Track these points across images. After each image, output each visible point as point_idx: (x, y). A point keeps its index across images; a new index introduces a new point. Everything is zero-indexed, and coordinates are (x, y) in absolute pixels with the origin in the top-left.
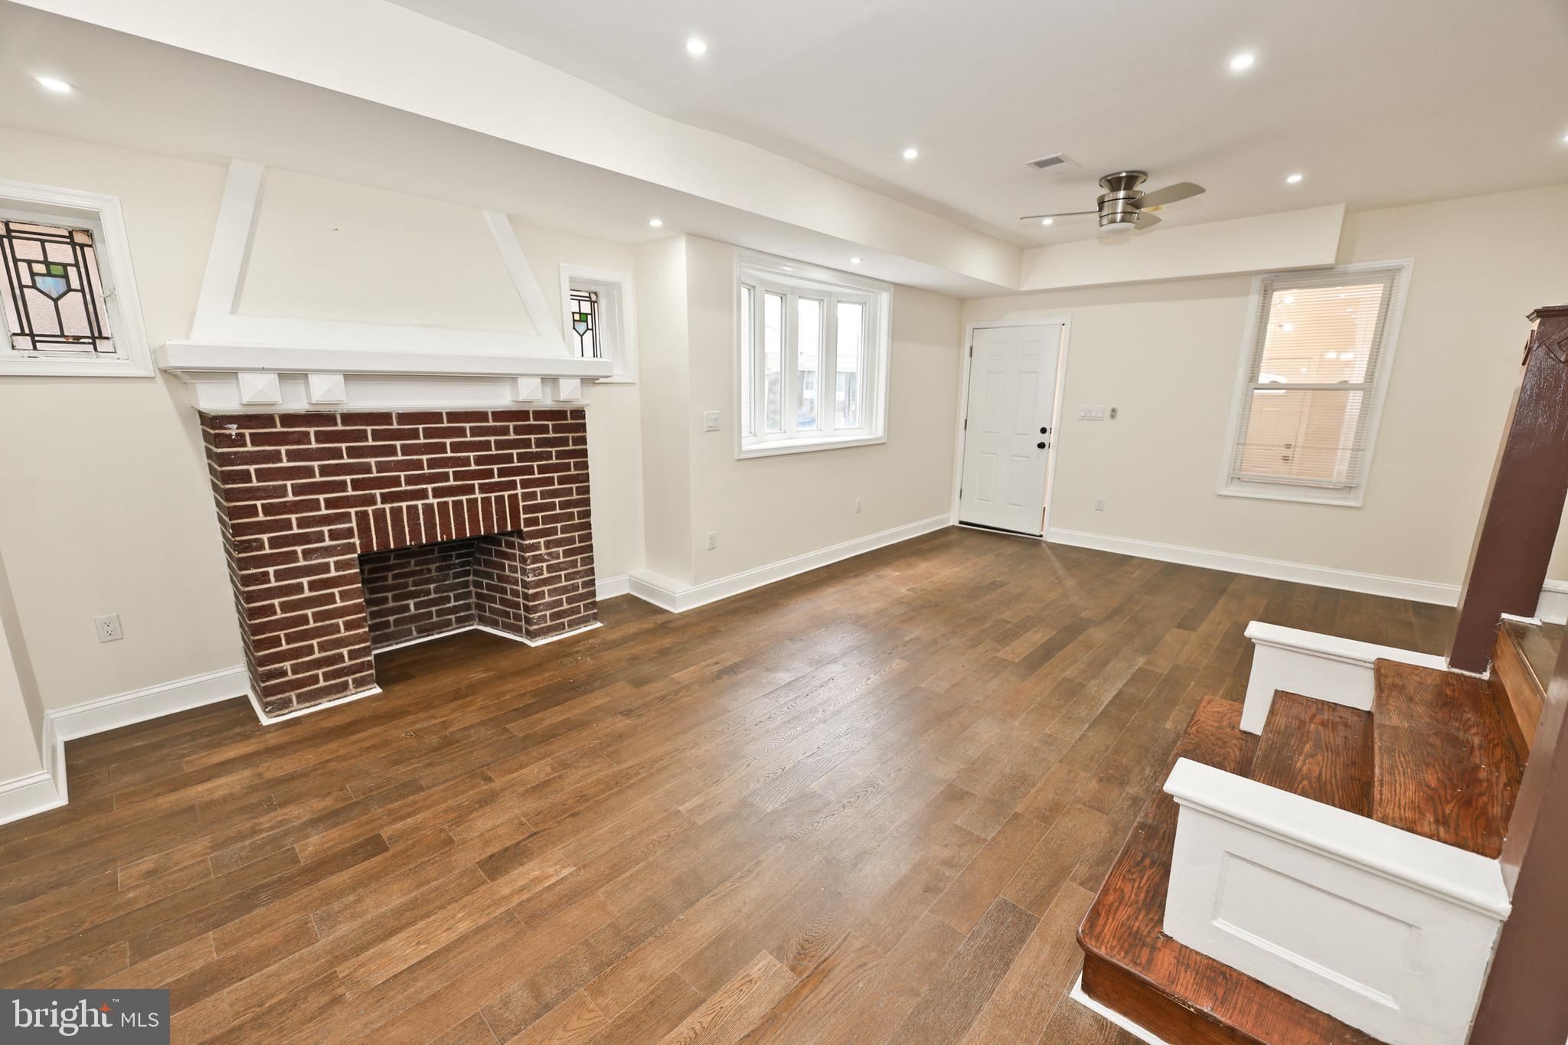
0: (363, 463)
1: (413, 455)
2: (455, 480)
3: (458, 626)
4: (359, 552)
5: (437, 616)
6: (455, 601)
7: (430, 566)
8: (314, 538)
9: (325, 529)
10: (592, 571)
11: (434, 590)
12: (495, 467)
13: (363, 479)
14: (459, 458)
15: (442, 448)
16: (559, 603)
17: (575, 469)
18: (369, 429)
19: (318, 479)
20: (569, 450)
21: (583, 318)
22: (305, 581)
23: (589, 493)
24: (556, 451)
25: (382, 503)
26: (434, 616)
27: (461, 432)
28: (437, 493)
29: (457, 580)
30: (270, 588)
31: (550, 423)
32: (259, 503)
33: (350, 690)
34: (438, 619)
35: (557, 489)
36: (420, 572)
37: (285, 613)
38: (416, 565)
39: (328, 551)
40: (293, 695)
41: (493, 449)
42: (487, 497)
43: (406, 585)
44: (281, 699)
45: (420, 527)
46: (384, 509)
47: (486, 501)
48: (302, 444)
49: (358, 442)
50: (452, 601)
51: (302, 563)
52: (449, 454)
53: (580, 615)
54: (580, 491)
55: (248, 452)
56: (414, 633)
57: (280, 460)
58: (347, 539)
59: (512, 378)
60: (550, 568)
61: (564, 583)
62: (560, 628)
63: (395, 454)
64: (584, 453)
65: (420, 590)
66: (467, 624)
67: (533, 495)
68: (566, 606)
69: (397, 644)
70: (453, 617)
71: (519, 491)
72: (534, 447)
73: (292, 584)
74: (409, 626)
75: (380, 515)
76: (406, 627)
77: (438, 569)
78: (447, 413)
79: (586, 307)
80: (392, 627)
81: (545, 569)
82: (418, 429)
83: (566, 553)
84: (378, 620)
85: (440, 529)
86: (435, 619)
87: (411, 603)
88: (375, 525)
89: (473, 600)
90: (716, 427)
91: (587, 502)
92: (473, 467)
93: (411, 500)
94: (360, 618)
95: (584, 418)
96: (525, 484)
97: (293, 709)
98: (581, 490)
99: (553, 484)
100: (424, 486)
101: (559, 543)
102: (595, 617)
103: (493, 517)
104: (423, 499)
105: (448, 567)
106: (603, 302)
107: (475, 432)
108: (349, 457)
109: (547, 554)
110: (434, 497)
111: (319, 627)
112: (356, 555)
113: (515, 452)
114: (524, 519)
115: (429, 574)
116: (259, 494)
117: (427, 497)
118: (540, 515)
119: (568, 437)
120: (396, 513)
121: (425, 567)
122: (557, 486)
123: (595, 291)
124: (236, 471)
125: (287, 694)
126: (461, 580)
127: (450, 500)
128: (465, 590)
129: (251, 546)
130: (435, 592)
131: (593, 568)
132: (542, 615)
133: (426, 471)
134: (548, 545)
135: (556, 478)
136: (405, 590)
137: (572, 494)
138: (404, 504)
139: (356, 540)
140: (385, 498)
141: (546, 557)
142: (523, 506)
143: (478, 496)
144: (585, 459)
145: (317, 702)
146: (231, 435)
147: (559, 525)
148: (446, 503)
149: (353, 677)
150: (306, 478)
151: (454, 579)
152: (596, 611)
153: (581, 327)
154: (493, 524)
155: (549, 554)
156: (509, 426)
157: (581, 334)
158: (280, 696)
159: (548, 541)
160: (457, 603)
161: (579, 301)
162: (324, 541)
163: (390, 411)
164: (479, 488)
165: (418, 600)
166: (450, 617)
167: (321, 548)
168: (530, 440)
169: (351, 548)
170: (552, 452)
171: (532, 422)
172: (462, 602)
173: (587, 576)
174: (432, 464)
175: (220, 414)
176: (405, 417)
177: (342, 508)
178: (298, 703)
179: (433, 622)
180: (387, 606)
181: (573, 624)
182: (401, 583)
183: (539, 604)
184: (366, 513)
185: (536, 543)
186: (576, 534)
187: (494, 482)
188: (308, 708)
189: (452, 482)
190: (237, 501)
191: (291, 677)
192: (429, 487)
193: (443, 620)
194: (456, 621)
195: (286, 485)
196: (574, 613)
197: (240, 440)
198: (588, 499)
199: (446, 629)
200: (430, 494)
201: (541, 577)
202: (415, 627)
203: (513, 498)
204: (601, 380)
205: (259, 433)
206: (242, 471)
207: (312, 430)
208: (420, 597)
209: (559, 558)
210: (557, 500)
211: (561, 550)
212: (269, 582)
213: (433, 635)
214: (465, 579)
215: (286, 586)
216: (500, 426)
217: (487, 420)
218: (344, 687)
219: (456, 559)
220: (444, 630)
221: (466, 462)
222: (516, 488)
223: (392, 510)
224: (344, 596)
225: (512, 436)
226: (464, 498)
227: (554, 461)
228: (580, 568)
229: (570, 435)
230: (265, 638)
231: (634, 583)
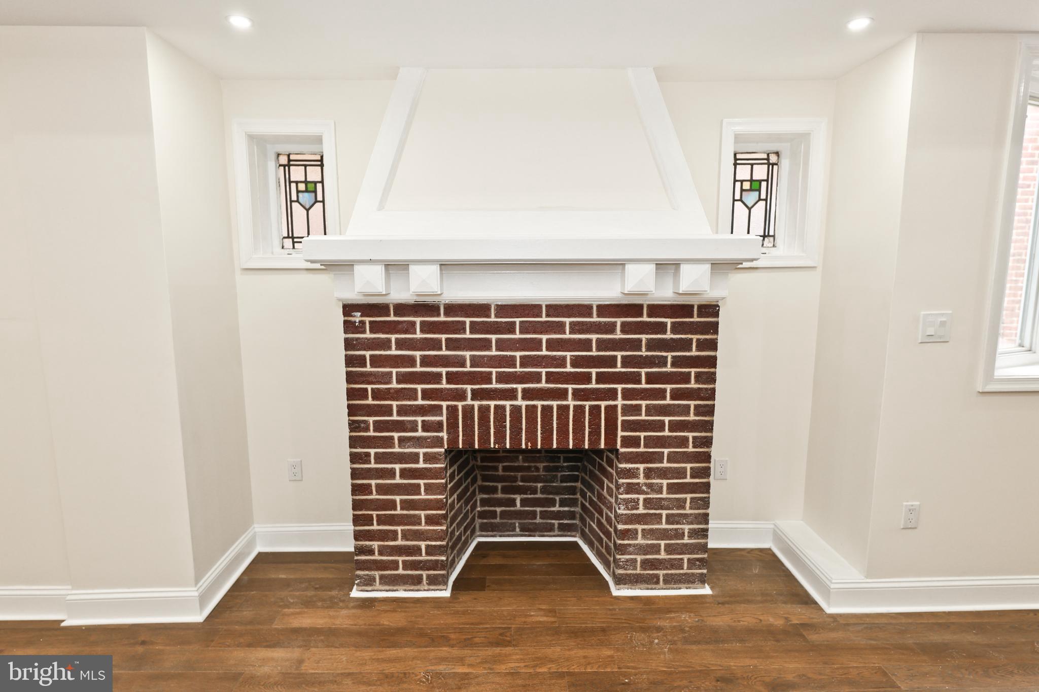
0: (458, 356)
1: (507, 351)
2: (547, 382)
3: (560, 533)
4: (446, 447)
5: (540, 518)
6: (560, 506)
7: (538, 465)
8: (409, 426)
9: (419, 419)
10: (705, 518)
11: (541, 490)
12: (594, 371)
13: (457, 372)
14: (554, 358)
15: (537, 345)
16: (656, 549)
17: (697, 381)
18: (468, 320)
19: (418, 369)
20: (691, 357)
21: (755, 185)
22: (397, 467)
23: (713, 415)
24: (673, 357)
25: (472, 399)
26: (538, 517)
27: (560, 327)
28: (528, 394)
29: (565, 484)
30: (370, 469)
31: (669, 321)
32: (369, 387)
33: (424, 586)
34: (541, 521)
35: (669, 405)
36: (528, 469)
37: (379, 495)
38: (524, 461)
39: (419, 442)
40: (377, 574)
41: (594, 349)
42: (581, 406)
43: (515, 479)
44: (367, 575)
45: (506, 431)
46: (473, 405)
47: (579, 410)
48: (409, 334)
49: (456, 334)
50: (557, 505)
51: (397, 450)
52: (544, 352)
53: (681, 571)
54: (699, 411)
55: (366, 338)
56: (518, 530)
57: (390, 348)
58: (436, 432)
59: (619, 265)
60: (648, 503)
61: (664, 526)
62: (653, 581)
63: (489, 348)
64: (712, 362)
65: (528, 486)
66: (569, 533)
67: (636, 410)
68: (663, 555)
69: (501, 536)
70: (556, 522)
71: (620, 402)
72: (644, 349)
73: (387, 469)
74: (514, 521)
75: (468, 411)
76: (510, 521)
77: (546, 469)
78: (547, 306)
79: (760, 172)
80: (498, 519)
81: (641, 502)
82: (515, 322)
83: (672, 488)
84: (487, 508)
85: (526, 435)
86: (538, 520)
87: (518, 498)
88: (463, 422)
89: (578, 509)
90: (940, 337)
91: (708, 426)
92: (569, 369)
93: (500, 399)
94: (440, 515)
95: (716, 314)
96: (627, 394)
97: (375, 588)
98: (701, 409)
99: (664, 398)
100: (514, 386)
101: (663, 473)
102: (702, 580)
103: (585, 430)
104: (511, 399)
105: (556, 469)
106: (785, 163)
107: (575, 328)
108: (448, 349)
109: (646, 484)
110: (523, 398)
111: (404, 515)
112: (443, 450)
113: (619, 354)
114: (622, 437)
115: (536, 472)
116: (371, 379)
117: (515, 398)
118: (642, 435)
119: (691, 340)
120: (484, 410)
121: (533, 464)
122: (668, 401)
123: (775, 150)
124: (356, 356)
125: (373, 573)
126: (568, 484)
127: (539, 403)
128: (571, 496)
129: (359, 427)
130: (542, 493)
131: (707, 515)
132: (632, 559)
133: (518, 369)
134: (648, 473)
135: (668, 391)
136: (514, 484)
137: (688, 414)
138: (492, 403)
139: (444, 435)
140: (476, 395)
141: (644, 488)
142: (623, 421)
143: (571, 402)
144: (712, 370)
145: (395, 588)
146: (355, 322)
147: (666, 451)
148: (535, 407)
149: (427, 572)
150: (408, 367)
151: (562, 482)
152: (705, 571)
153: (751, 198)
154: (584, 437)
155: (650, 486)
156: (616, 322)
157: (750, 206)
158: (367, 572)
159: (650, 469)
160: (562, 509)
161: (752, 165)
162: (417, 431)
163: (489, 302)
164: (573, 394)
165: (525, 496)
166: (553, 521)
167: (414, 438)
168: (640, 340)
169: (438, 442)
170: (666, 357)
171: (645, 318)
172: (566, 509)
173: (697, 524)
174: (525, 362)
175: (350, 302)
176: (505, 309)
177: (436, 400)
178: (380, 584)
179: (535, 523)
180: (496, 496)
181: (670, 581)
182: (511, 475)
183: (630, 545)
184: (456, 407)
185: (634, 469)
186: (689, 466)
187: (591, 389)
188: (387, 591)
189: (543, 385)
190: (354, 384)
191: (377, 557)
192: (520, 387)
193: (547, 523)
194: (559, 528)
195: (391, 373)
196: (673, 567)
197: (362, 327)
198: (711, 423)
199: (548, 533)
200: (520, 395)
201: (635, 512)
202: (519, 523)
203: (611, 410)
204: (746, 265)
205: (376, 321)
206: (360, 356)
207: (418, 320)
208: (527, 494)
209: (661, 493)
210: (667, 419)
211: (665, 482)
212: (370, 463)
213: (534, 536)
214: (573, 484)
215: (382, 469)
216: (605, 322)
217: (590, 315)
218: (417, 581)
219: (564, 462)
220: (546, 533)
221: (561, 362)
222: (615, 399)
223: (480, 407)
224: (429, 489)
225: (618, 335)
226: (555, 404)
227: (669, 369)
228: (688, 511)
229: (695, 337)
230: (361, 515)
231: (778, 537)
